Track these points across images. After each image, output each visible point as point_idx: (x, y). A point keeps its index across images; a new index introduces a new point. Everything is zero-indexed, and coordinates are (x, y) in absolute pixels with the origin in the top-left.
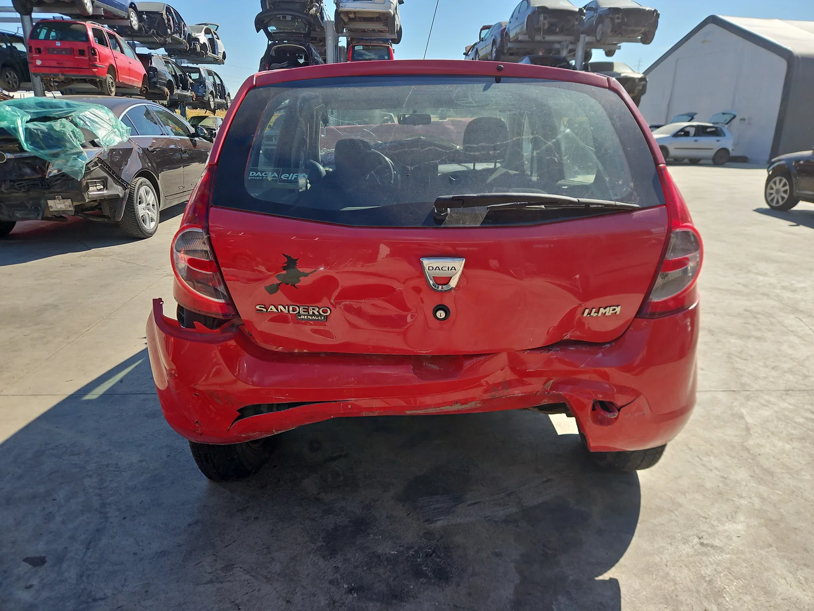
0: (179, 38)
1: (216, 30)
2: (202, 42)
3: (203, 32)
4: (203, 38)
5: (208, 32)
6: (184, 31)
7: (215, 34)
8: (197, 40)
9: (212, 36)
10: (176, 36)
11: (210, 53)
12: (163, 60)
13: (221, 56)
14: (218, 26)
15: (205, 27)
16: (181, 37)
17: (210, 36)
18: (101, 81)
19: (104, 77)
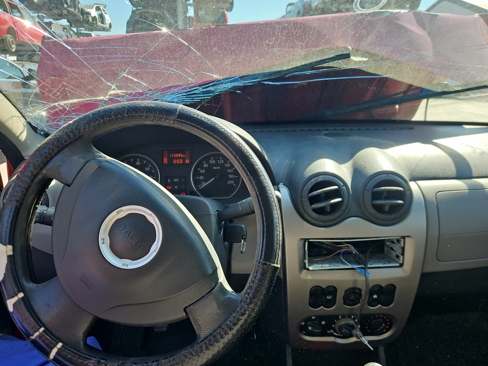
0: (74, 11)
1: (104, 8)
2: (93, 15)
3: (94, 8)
4: (94, 13)
5: (98, 9)
6: (78, 6)
7: (104, 10)
8: (89, 13)
9: (102, 12)
10: (72, 10)
11: (99, 24)
12: (61, 26)
13: (108, 26)
14: (106, 5)
15: (96, 5)
16: (75, 11)
17: (100, 12)
18: (3, 40)
19: (4, 37)
